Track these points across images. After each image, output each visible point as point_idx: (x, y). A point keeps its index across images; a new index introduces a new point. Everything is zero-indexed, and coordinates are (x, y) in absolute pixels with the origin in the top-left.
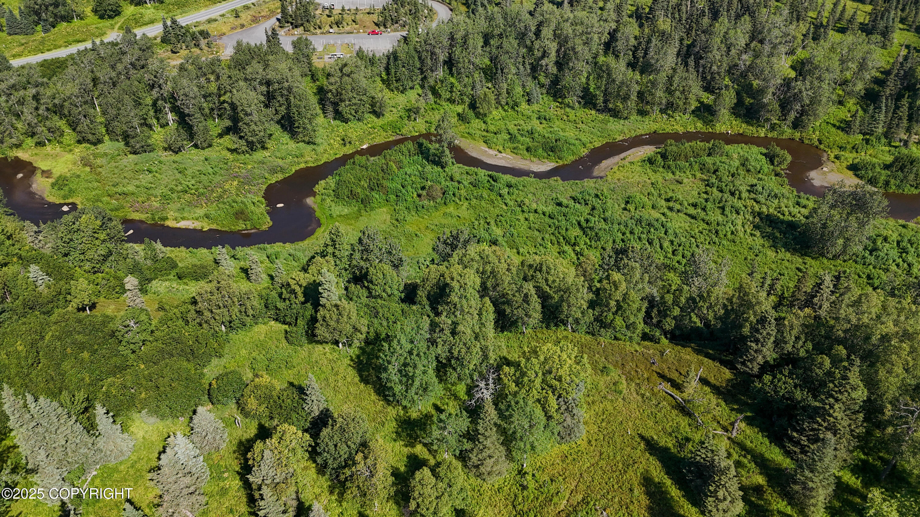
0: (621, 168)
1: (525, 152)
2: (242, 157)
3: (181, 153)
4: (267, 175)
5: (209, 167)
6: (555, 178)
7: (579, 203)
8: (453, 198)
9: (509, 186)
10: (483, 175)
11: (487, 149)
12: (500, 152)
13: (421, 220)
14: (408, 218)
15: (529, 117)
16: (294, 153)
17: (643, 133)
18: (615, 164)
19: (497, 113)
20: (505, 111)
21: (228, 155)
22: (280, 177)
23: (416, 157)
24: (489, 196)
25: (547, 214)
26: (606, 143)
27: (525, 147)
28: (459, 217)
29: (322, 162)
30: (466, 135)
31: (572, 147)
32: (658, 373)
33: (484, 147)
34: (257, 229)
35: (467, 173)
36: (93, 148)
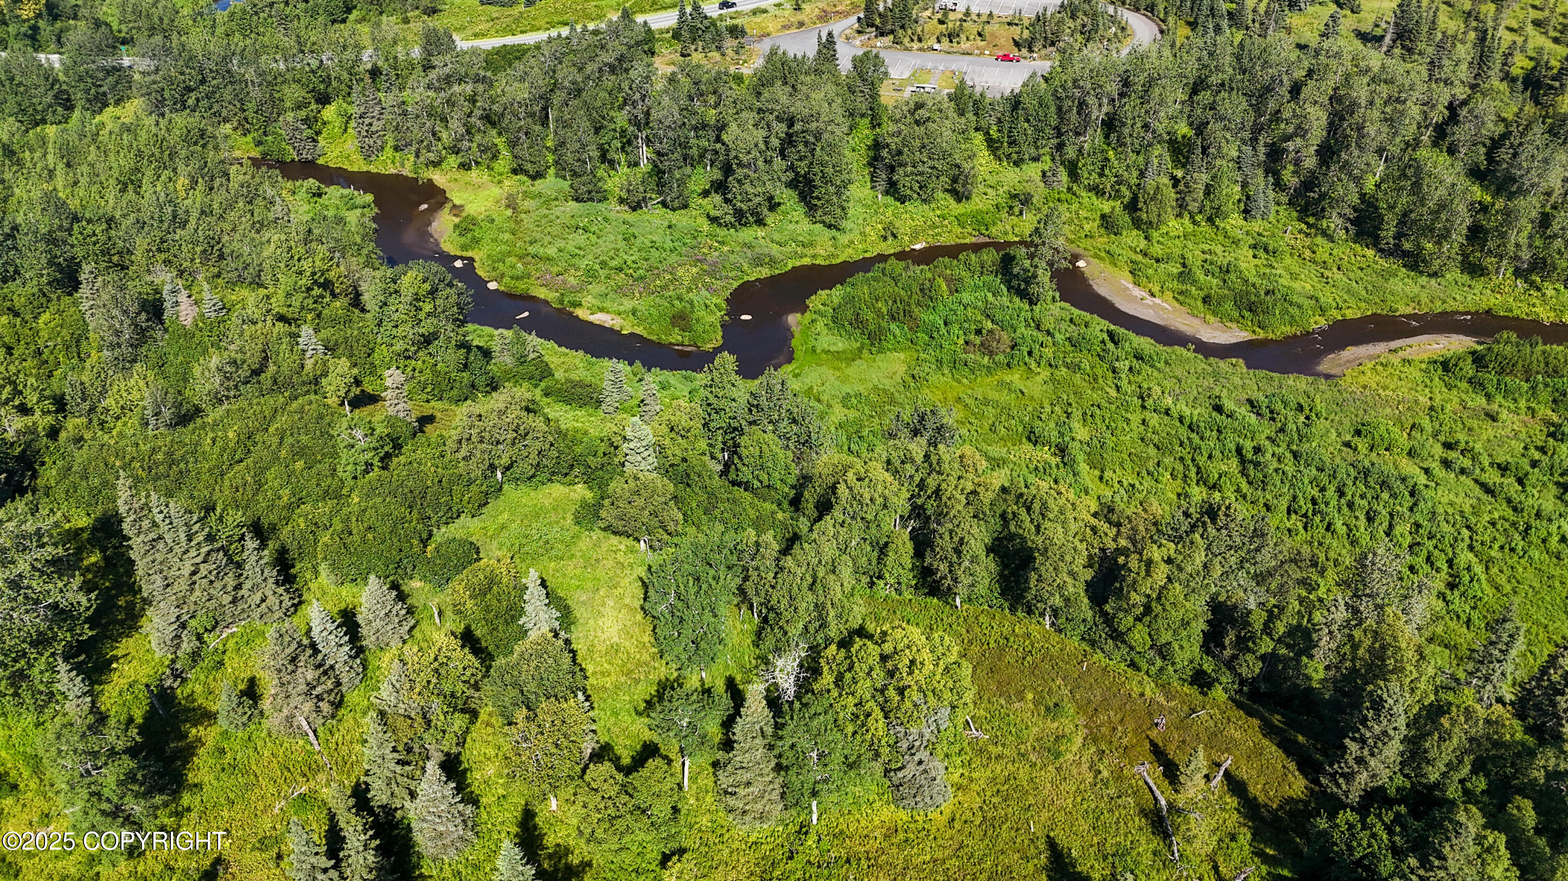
0: (1379, 368)
1: (1199, 303)
2: (722, 232)
3: (639, 211)
4: (746, 267)
5: (668, 238)
6: (1234, 360)
7: (1258, 414)
8: (1027, 359)
9: (1139, 357)
10: (1098, 328)
11: (1131, 286)
12: (1153, 295)
13: (955, 384)
14: (934, 378)
15: (1236, 242)
16: (801, 239)
17: (1461, 309)
18: (1370, 358)
19: (1174, 225)
20: (1194, 223)
21: (705, 226)
22: (765, 272)
23: (992, 277)
24: (1092, 368)
25: (1187, 421)
26: (1374, 314)
27: (1202, 294)
28: (1022, 393)
29: (839, 261)
30: (1103, 254)
31: (1294, 311)
32: (1153, 744)
33: (1126, 280)
34: (698, 347)
35: (1071, 320)
36: (530, 182)
